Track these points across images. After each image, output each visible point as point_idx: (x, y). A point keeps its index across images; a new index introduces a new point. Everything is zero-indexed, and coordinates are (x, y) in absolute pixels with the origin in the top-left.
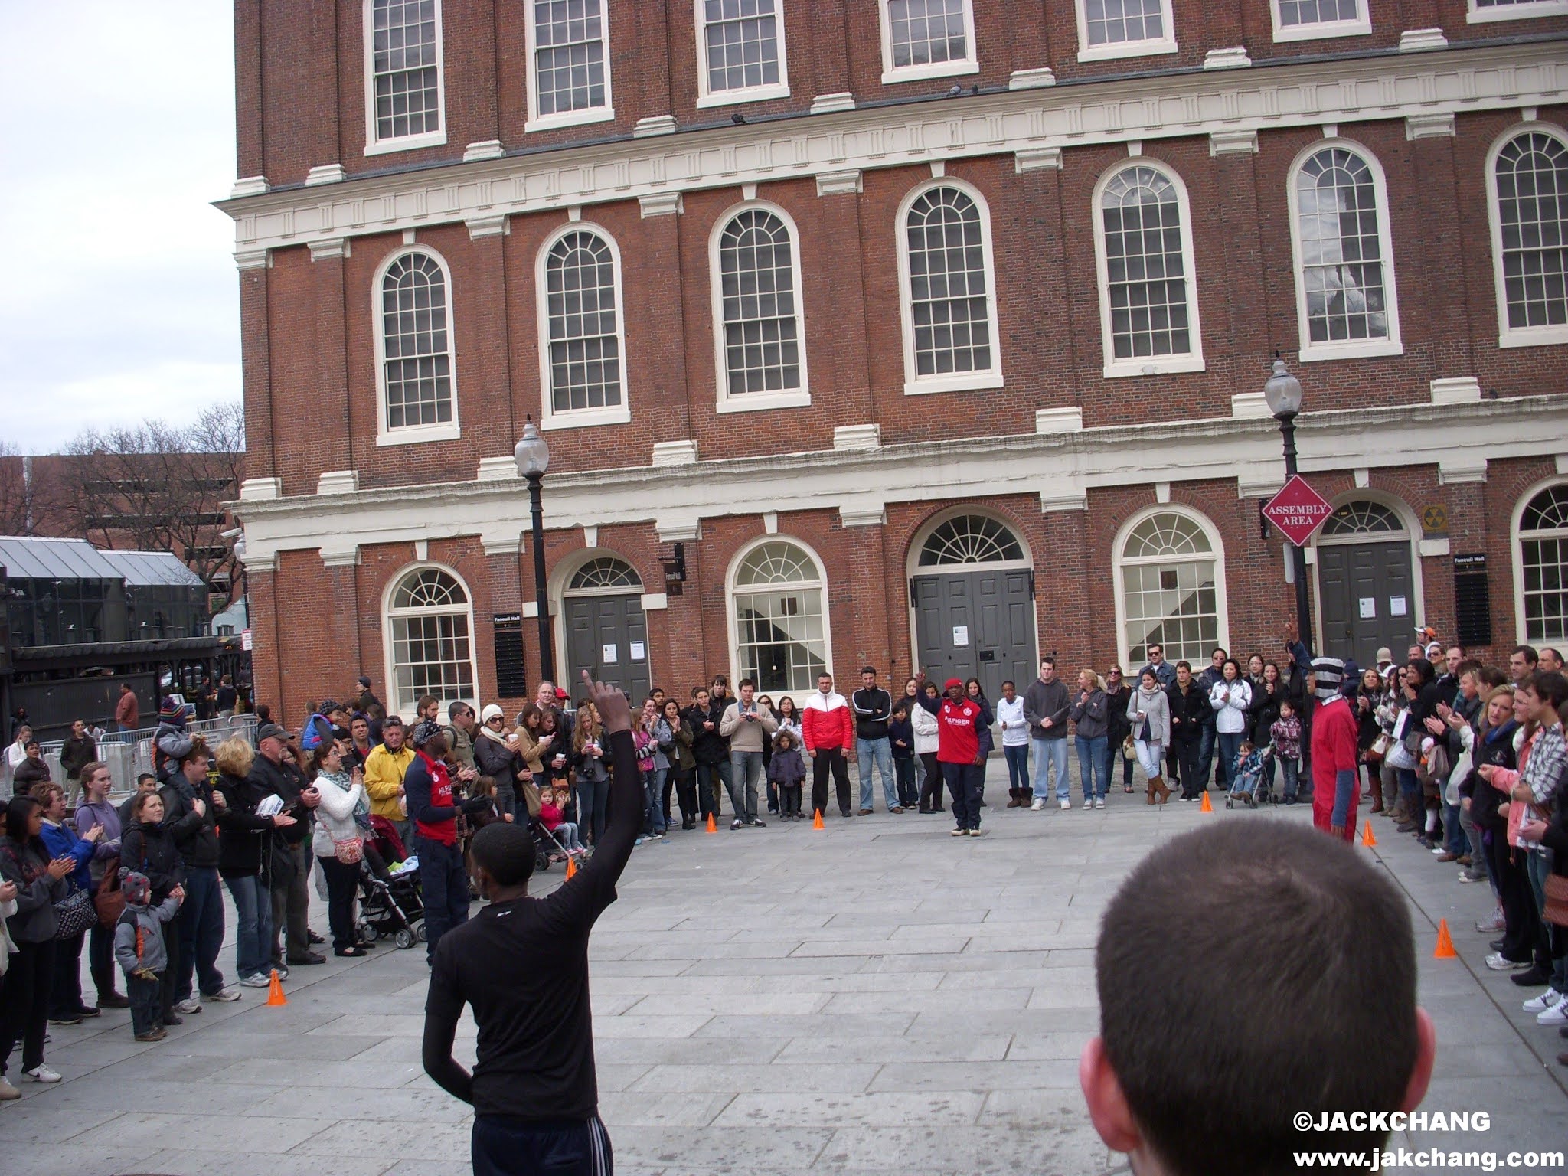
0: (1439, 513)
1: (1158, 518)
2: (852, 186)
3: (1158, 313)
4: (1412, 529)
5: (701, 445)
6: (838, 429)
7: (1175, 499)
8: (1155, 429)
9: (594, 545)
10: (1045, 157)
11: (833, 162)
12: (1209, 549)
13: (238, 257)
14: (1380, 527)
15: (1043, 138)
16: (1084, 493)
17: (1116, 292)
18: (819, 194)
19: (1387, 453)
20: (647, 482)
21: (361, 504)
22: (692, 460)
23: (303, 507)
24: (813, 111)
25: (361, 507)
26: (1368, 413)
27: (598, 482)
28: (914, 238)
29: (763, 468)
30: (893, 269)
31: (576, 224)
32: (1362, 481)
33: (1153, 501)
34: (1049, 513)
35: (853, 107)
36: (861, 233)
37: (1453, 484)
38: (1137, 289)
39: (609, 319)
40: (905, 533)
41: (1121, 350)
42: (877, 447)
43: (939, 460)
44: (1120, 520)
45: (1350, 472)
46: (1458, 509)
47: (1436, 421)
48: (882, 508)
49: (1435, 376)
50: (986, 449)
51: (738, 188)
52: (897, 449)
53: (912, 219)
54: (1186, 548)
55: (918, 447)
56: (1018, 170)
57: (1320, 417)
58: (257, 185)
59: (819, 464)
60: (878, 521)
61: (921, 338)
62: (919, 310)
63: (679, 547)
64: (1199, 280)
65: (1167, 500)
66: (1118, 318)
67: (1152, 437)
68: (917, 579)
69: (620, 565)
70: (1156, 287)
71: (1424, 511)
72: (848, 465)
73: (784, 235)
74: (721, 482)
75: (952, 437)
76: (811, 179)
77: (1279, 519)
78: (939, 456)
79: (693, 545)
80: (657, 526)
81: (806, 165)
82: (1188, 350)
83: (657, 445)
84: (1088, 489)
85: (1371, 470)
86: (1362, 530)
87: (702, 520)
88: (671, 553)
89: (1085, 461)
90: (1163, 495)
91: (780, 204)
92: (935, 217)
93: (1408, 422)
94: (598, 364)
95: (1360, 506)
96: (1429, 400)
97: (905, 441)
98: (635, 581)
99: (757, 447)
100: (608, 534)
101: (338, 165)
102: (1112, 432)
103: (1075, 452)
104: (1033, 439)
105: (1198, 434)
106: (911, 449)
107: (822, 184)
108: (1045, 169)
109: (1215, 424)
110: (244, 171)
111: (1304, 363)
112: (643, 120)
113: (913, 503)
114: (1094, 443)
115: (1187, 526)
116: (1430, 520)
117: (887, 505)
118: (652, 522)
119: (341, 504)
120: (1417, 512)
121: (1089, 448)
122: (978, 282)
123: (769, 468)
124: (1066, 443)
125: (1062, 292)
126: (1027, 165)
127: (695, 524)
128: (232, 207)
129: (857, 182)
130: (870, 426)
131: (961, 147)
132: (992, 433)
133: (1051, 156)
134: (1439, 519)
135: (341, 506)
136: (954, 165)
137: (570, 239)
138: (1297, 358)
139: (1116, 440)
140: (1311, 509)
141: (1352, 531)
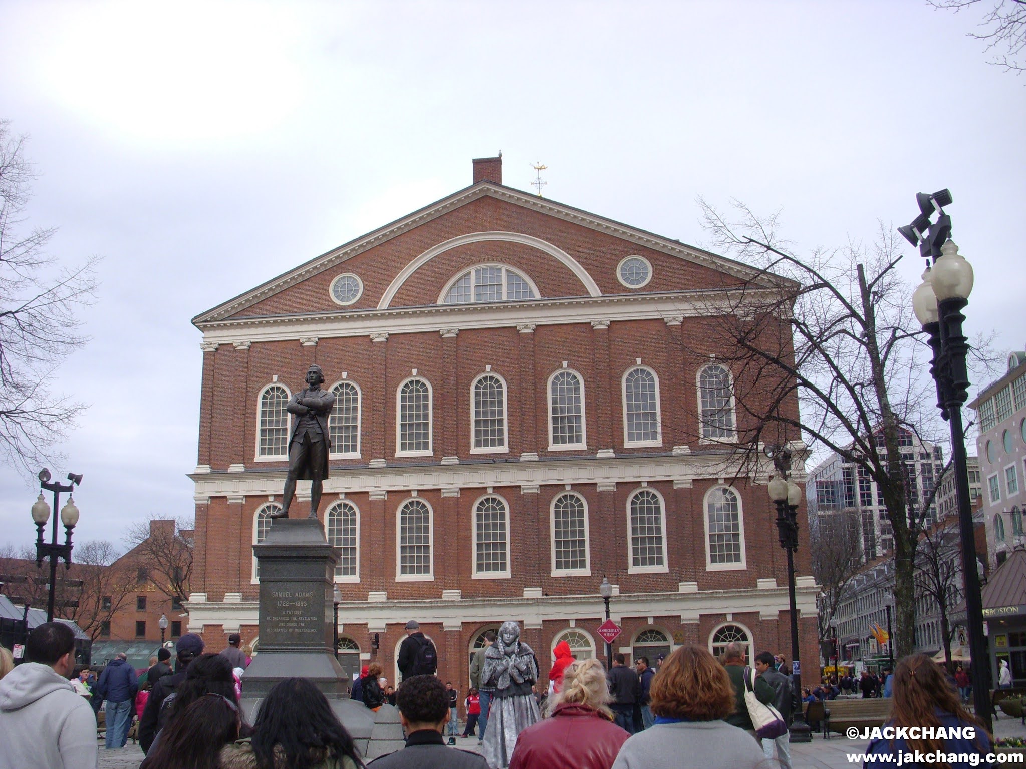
0: (681, 635)
1: (570, 633)
2: (456, 494)
3: (574, 552)
4: (671, 641)
5: (388, 594)
6: (444, 591)
7: (577, 626)
8: (570, 598)
9: (342, 632)
10: (532, 488)
11: (448, 484)
12: (589, 646)
13: (196, 499)
14: (659, 640)
15: (532, 481)
16: (541, 622)
17: (558, 543)
18: (442, 497)
19: (661, 611)
20: (366, 608)
21: (243, 608)
22: (384, 600)
23: (217, 607)
24: (442, 463)
25: (243, 609)
26: (653, 595)
27: (345, 606)
28: (479, 516)
29: (413, 605)
30: (469, 528)
31: (342, 500)
32: (651, 621)
33: (568, 626)
34: (526, 629)
35: (458, 463)
36: (458, 513)
37: (686, 624)
38: (566, 542)
39: (354, 540)
40: (469, 634)
41: (559, 566)
42: (460, 600)
43: (484, 606)
44: (554, 634)
45: (646, 618)
46: (688, 634)
47: (679, 599)
48: (460, 624)
49: (681, 581)
50: (503, 603)
51: (410, 491)
52: (467, 601)
53: (479, 509)
54: (581, 646)
55: (476, 601)
56: (522, 493)
57: (634, 596)
58: (206, 469)
59: (436, 605)
60: (459, 629)
61: (480, 556)
62: (479, 546)
63: (377, 635)
64: (590, 540)
65: (574, 626)
66: (558, 554)
67: (568, 601)
68: (473, 654)
69: (351, 641)
70: (574, 542)
71: (674, 635)
72: (447, 606)
73: (427, 512)
74: (396, 610)
75: (490, 597)
76: (439, 490)
77: (602, 633)
78: (485, 604)
79: (382, 635)
80: (368, 626)
81: (438, 485)
82: (585, 567)
83: (370, 593)
84: (543, 621)
85: (655, 618)
86: (652, 641)
87: (387, 624)
88: (373, 637)
89: (542, 609)
90: (572, 624)
91: (426, 499)
92: (488, 509)
93: (668, 599)
94: (348, 558)
95: (651, 631)
96: (678, 591)
97: (470, 598)
98: (356, 647)
99: (411, 596)
100: (348, 627)
101: (243, 465)
102: (553, 598)
103: (538, 606)
104: (521, 599)
105: (587, 601)
106: (473, 601)
107: (444, 493)
108: (532, 493)
109: (593, 597)
110: (201, 461)
111: (630, 575)
112: (372, 460)
113: (473, 623)
114: (546, 603)
115: (581, 637)
116: (677, 638)
117: (462, 623)
118: (366, 624)
119: (235, 607)
120: (672, 634)
121: (543, 604)
122: (503, 536)
123: (416, 605)
124: (535, 602)
125: (536, 542)
126: (525, 491)
127: (384, 626)
128: (195, 477)
129: (458, 493)
130: (458, 591)
131: (500, 482)
132: (506, 597)
133: (535, 488)
134: (681, 638)
135: (234, 608)
136: (496, 489)
137: (339, 505)
138: (627, 572)
139: (555, 602)
140: (614, 631)
141: (647, 641)
